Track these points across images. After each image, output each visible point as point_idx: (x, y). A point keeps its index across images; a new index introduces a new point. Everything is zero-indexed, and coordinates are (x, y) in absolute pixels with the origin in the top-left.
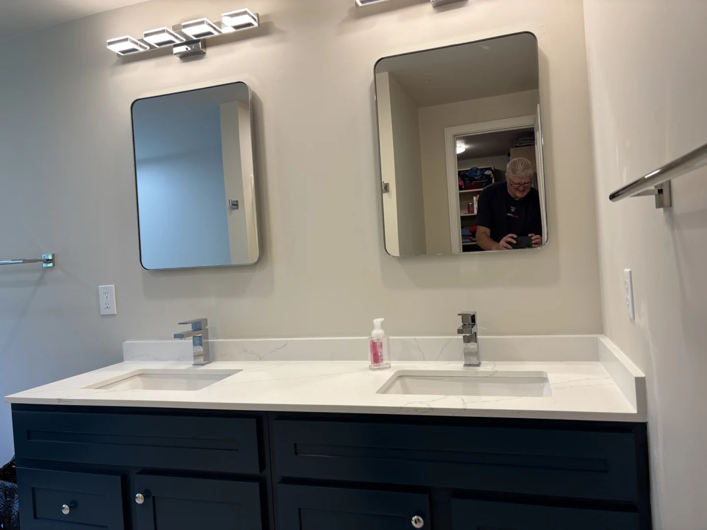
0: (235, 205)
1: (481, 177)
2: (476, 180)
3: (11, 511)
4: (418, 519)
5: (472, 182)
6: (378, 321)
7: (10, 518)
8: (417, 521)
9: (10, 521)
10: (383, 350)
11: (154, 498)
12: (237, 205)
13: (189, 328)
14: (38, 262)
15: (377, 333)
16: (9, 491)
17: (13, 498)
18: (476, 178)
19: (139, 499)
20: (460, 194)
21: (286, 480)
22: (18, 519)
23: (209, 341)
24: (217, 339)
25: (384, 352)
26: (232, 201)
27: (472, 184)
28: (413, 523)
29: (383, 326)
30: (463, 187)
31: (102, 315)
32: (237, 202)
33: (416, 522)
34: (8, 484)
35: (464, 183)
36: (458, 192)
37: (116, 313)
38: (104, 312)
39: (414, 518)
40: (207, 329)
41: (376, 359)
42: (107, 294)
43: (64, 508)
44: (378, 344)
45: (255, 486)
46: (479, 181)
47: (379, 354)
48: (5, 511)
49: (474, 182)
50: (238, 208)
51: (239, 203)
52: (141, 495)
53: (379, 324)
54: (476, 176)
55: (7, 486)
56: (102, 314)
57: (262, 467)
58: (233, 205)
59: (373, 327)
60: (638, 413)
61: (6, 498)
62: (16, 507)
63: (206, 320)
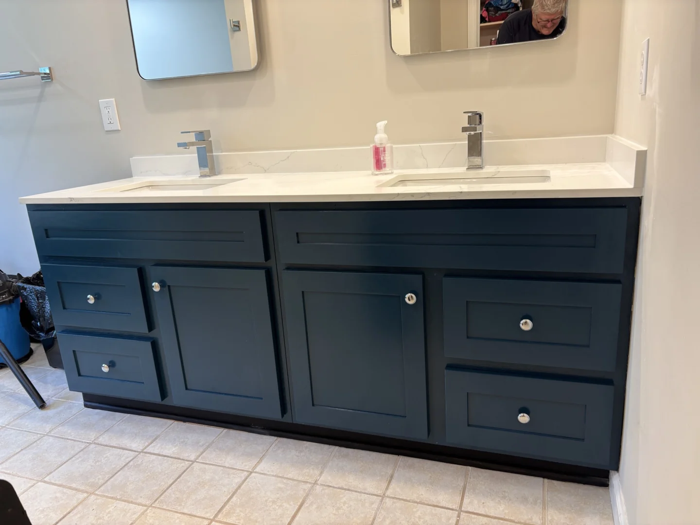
0: (237, 26)
1: (507, 7)
2: (503, 10)
3: (45, 311)
4: (412, 297)
5: (497, 13)
6: (381, 125)
7: (44, 317)
8: (410, 298)
9: (44, 319)
10: (386, 155)
11: (169, 286)
12: (239, 27)
13: (192, 138)
14: (35, 76)
15: (380, 137)
16: (40, 294)
17: (45, 300)
18: (502, 7)
19: (156, 287)
20: (482, 29)
21: (289, 268)
22: (51, 316)
23: (214, 154)
24: (222, 152)
25: (387, 158)
26: (233, 22)
27: (497, 15)
28: (407, 300)
29: (386, 129)
30: (487, 19)
31: (107, 131)
32: (238, 22)
33: (409, 300)
34: (38, 288)
35: (488, 14)
36: (479, 25)
37: (120, 129)
38: (108, 127)
39: (407, 296)
40: (211, 141)
41: (379, 164)
42: (108, 108)
43: (89, 299)
44: (381, 149)
45: (262, 274)
46: (504, 12)
47: (382, 159)
48: (39, 311)
49: (499, 12)
50: (239, 30)
51: (241, 23)
52: (157, 284)
53: (382, 128)
54: (502, 5)
55: (38, 290)
56: (106, 129)
57: (267, 257)
58: (234, 25)
59: (376, 132)
60: (635, 187)
61: (38, 300)
62: (48, 307)
63: (209, 131)
